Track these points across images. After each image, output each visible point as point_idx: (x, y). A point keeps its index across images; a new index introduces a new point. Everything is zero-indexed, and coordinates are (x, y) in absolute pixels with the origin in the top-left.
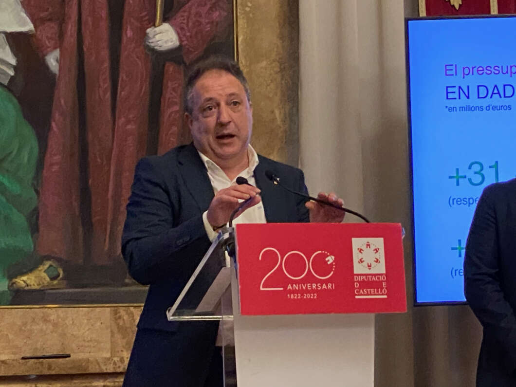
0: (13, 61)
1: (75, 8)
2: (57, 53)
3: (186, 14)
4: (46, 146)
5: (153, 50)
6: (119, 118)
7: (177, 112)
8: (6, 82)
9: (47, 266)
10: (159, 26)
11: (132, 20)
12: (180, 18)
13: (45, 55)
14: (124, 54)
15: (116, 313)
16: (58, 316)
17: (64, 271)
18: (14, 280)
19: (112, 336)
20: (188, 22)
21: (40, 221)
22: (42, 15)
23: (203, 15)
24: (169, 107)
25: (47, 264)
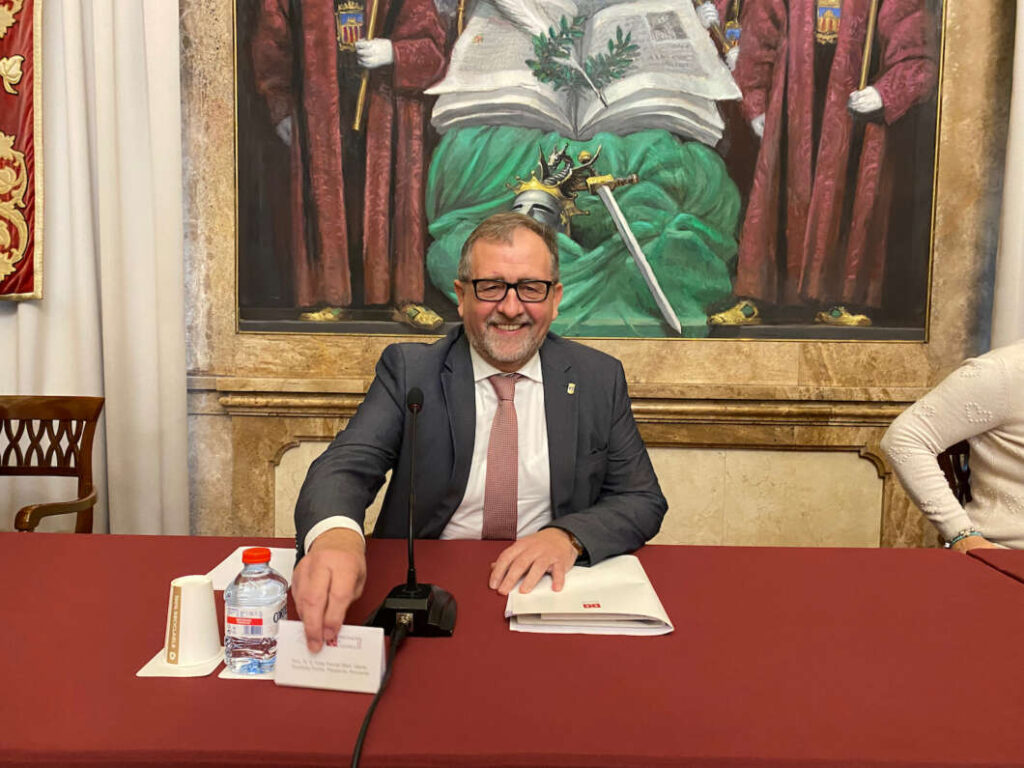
0: (721, 126)
1: (781, 77)
2: (762, 117)
3: (890, 78)
4: (748, 201)
5: (856, 113)
6: (819, 175)
7: (874, 169)
8: (714, 144)
9: (742, 306)
10: (864, 88)
11: (837, 85)
12: (883, 81)
13: (750, 120)
14: (827, 116)
15: (805, 347)
16: (751, 349)
17: (759, 310)
18: (712, 317)
19: (800, 367)
20: (892, 85)
21: (739, 268)
22: (750, 84)
23: (908, 77)
24: (867, 164)
25: (744, 303)
